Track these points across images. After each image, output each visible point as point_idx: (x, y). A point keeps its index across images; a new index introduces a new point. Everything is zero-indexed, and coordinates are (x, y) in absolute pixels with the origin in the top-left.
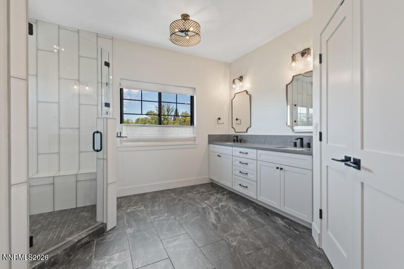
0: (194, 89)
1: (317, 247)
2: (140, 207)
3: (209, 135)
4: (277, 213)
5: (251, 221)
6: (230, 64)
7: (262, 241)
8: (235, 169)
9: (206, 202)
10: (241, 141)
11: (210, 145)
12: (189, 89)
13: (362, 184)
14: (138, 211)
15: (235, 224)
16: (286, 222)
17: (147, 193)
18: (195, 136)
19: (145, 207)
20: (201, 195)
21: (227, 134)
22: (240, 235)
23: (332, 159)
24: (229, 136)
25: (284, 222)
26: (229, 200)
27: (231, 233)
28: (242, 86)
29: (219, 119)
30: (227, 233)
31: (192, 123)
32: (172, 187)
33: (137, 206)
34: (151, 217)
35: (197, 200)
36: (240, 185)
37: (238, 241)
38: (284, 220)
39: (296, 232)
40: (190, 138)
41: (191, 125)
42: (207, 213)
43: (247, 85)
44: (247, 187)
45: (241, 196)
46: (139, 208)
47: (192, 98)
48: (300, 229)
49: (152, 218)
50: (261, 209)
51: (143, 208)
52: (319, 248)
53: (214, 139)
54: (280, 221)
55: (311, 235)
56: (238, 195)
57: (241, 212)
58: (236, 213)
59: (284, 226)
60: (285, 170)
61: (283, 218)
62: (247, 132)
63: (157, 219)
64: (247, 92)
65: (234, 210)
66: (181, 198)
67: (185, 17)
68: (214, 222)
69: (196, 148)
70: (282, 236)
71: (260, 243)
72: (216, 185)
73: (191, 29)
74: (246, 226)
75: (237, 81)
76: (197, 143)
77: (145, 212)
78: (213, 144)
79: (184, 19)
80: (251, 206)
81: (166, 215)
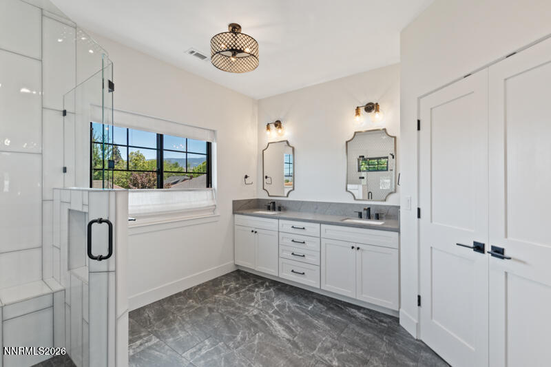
0: (214, 131)
1: (414, 339)
2: (150, 340)
3: (234, 201)
4: (348, 303)
5: (328, 321)
6: (259, 101)
7: (361, 349)
8: (283, 250)
9: (253, 304)
10: (280, 209)
11: (236, 215)
12: (206, 132)
13: (506, 273)
14: (149, 348)
15: (314, 332)
16: (365, 314)
17: (143, 308)
18: (215, 203)
19: (158, 337)
20: (238, 295)
21: (255, 198)
22: (332, 347)
23: (457, 244)
24: (258, 200)
25: (363, 313)
26: (280, 296)
27: (320, 348)
28: (281, 135)
29: (246, 177)
30: (315, 349)
31: (209, 183)
32: (182, 289)
33: (140, 338)
34: (184, 355)
35: (238, 305)
36: (293, 271)
37: (337, 358)
38: (362, 311)
39: (383, 324)
40: (209, 207)
41: (208, 186)
42: (268, 325)
43: (286, 133)
44: (304, 274)
45: (292, 286)
46: (147, 342)
47: (209, 145)
48: (385, 320)
49: (187, 354)
50: (328, 300)
51: (155, 340)
52: (417, 340)
53: (241, 207)
54: (359, 314)
55: (399, 325)
56: (287, 285)
57: (309, 311)
58: (304, 314)
59: (367, 319)
60: (363, 250)
61: (359, 308)
62: (287, 196)
63: (198, 356)
64: (287, 142)
65: (297, 310)
66: (209, 305)
67: (235, 28)
68: (287, 336)
69: (217, 221)
70: (375, 335)
71: (361, 352)
72: (246, 273)
73: (247, 50)
74: (329, 331)
75: (272, 127)
76: (218, 214)
77: (167, 347)
78: (239, 214)
79: (233, 31)
80: (314, 298)
81: (207, 342)
